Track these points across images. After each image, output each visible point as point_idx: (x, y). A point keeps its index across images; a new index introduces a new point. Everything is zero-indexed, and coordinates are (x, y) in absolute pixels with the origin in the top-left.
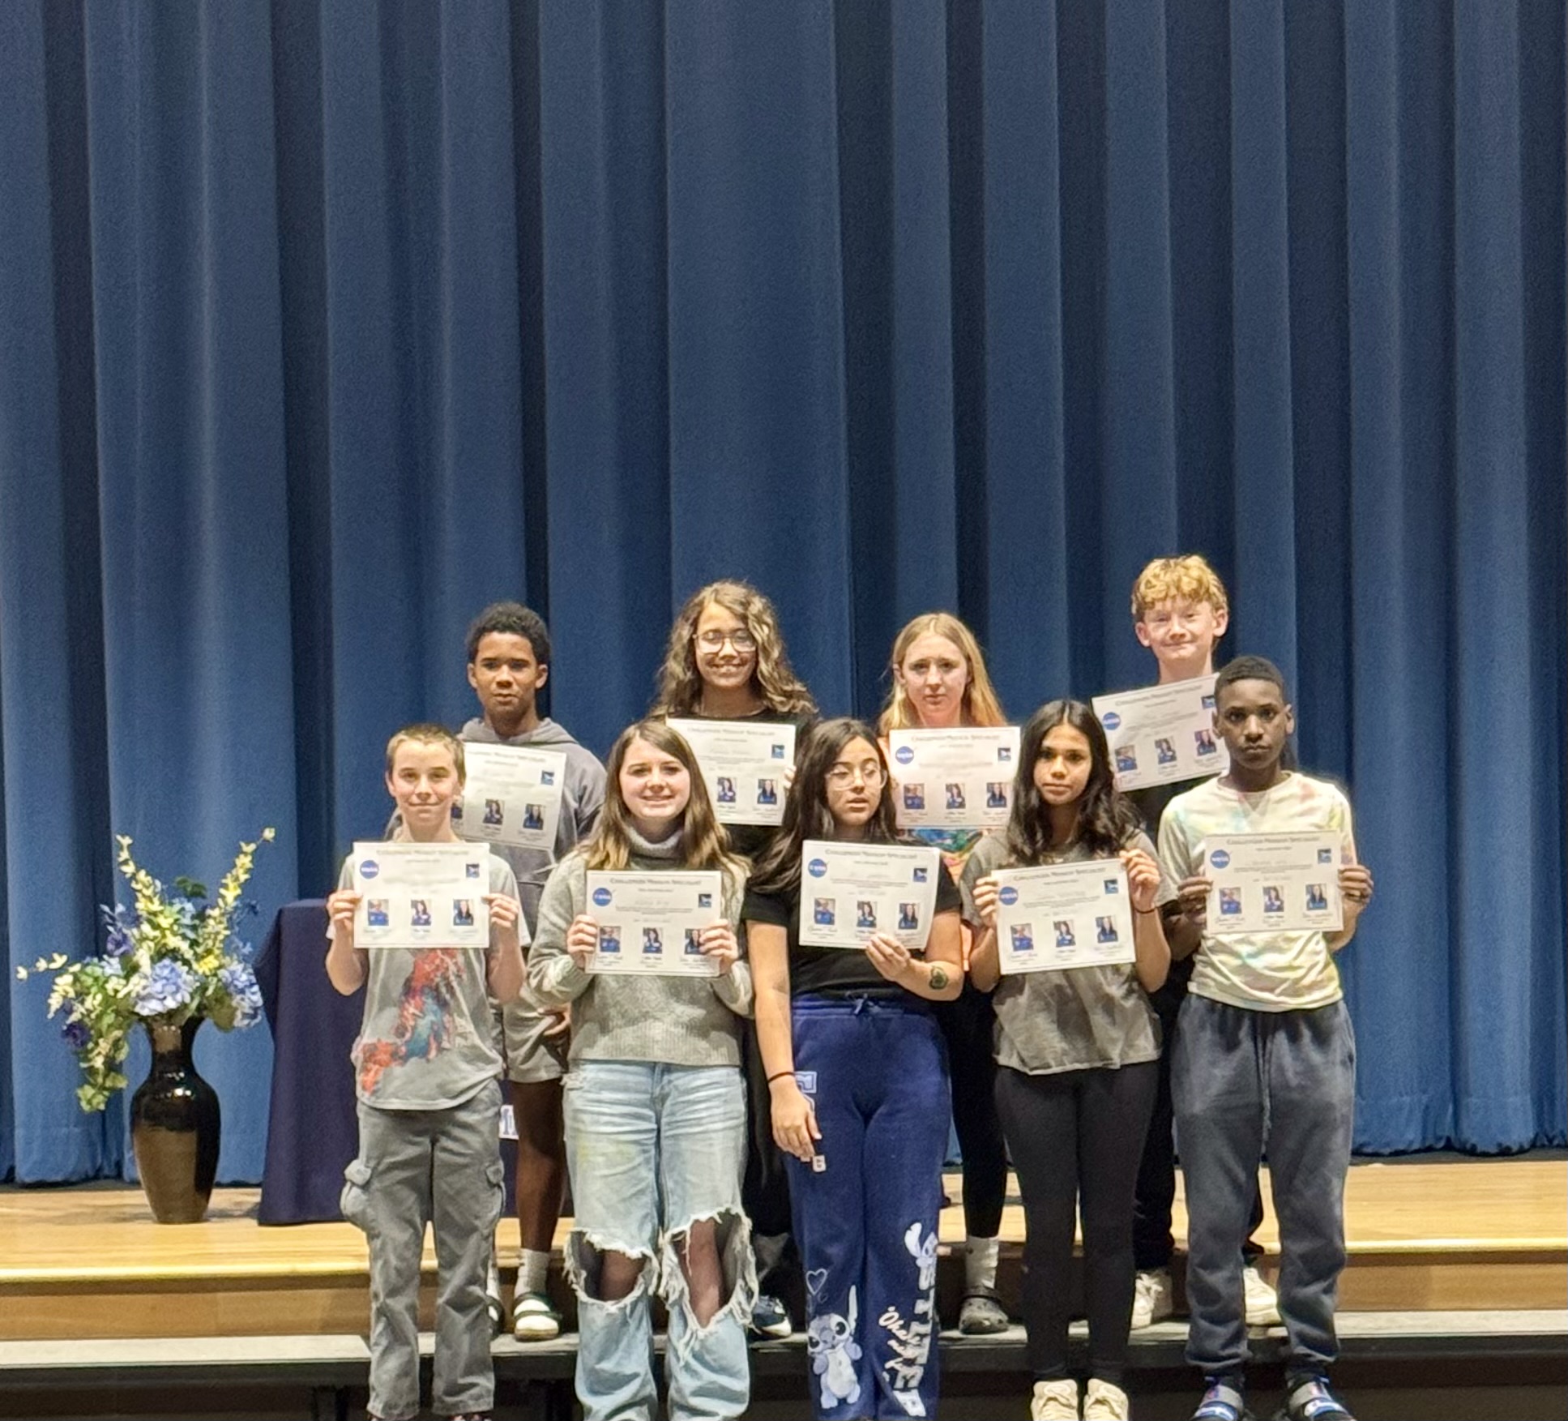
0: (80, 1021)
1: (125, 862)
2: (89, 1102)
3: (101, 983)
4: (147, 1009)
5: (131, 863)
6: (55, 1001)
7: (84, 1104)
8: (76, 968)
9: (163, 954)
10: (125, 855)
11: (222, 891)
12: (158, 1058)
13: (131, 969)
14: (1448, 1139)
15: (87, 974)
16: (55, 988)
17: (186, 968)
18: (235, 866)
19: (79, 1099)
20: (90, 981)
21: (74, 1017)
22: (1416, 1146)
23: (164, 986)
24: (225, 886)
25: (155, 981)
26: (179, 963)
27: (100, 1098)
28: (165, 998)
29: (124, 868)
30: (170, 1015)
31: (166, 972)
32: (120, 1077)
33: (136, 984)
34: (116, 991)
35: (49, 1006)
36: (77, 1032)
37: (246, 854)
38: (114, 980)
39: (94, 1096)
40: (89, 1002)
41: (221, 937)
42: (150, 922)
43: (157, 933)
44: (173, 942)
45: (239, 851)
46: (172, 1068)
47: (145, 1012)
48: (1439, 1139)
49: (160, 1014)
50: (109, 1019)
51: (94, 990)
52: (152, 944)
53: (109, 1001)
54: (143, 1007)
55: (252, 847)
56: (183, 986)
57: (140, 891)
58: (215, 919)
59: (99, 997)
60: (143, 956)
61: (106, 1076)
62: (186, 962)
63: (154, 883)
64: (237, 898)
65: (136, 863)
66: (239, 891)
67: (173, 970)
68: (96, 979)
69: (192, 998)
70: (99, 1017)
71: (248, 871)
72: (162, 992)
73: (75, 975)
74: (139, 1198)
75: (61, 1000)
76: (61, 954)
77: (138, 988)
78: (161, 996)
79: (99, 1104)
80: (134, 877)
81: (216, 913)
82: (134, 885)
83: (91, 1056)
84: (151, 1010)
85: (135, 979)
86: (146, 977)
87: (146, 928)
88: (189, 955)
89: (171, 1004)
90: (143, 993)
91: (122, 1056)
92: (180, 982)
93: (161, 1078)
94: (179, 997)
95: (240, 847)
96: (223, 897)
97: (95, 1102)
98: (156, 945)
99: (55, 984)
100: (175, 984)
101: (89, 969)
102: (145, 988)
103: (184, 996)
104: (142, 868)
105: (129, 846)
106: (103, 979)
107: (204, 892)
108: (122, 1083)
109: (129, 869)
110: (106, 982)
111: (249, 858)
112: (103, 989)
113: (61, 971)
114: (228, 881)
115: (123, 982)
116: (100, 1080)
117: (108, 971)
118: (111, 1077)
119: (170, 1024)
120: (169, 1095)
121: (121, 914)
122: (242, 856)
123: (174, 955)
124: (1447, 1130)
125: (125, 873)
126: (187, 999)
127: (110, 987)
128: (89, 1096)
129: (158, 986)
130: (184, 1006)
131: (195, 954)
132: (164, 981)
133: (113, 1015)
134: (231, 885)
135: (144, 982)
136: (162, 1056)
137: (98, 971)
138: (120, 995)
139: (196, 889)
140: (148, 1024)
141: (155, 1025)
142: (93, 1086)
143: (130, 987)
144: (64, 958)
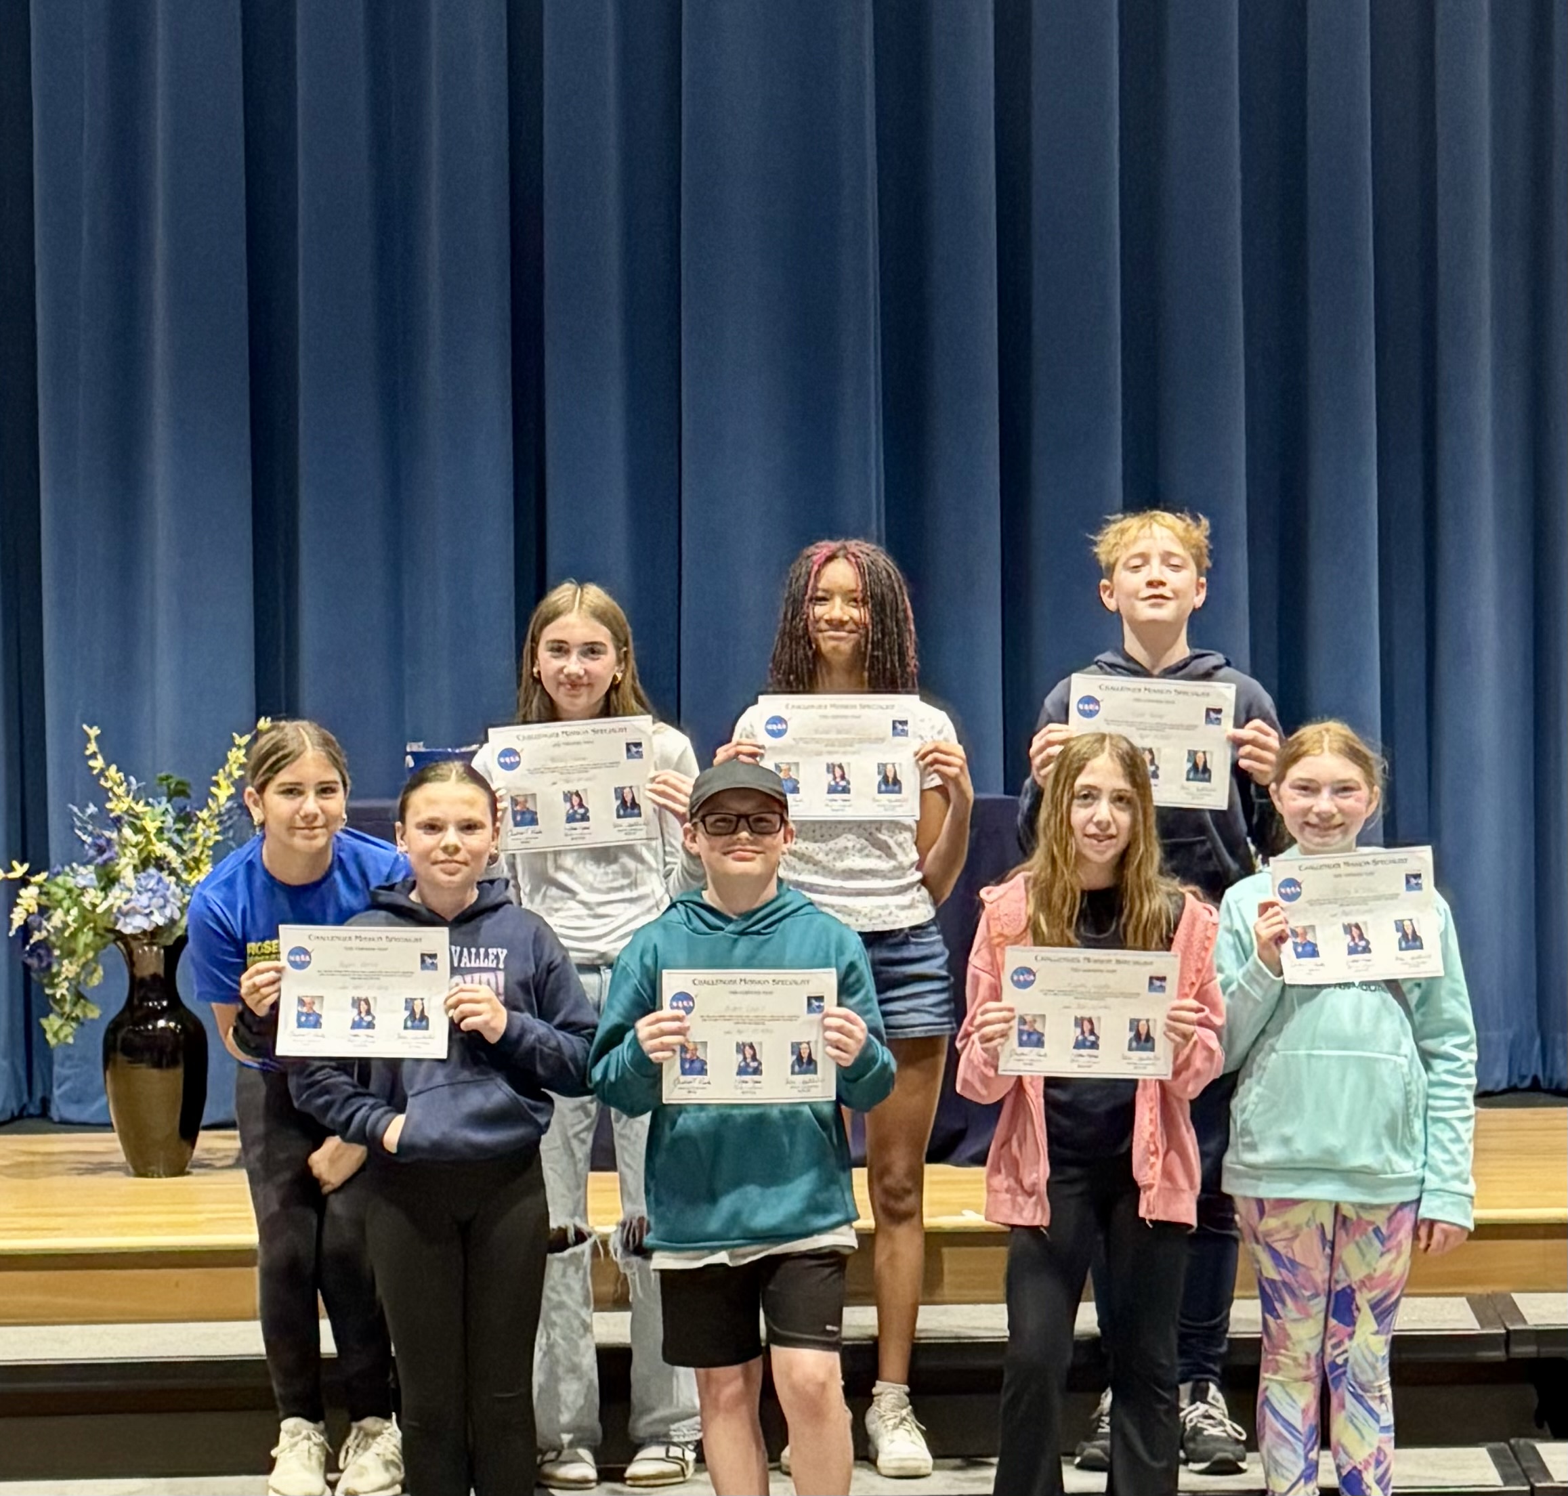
0: (46, 939)
1: (93, 756)
2: (56, 1034)
3: (74, 896)
4: (129, 927)
5: (99, 757)
6: (18, 918)
7: (49, 1036)
8: (40, 878)
9: (147, 862)
10: (92, 747)
11: (214, 789)
12: (136, 984)
13: (108, 880)
14: (1535, 1079)
15: (57, 885)
16: (19, 901)
17: (173, 879)
18: (226, 760)
19: (44, 1031)
20: (61, 893)
21: (37, 936)
22: (1503, 1086)
23: (150, 899)
24: (217, 784)
25: (139, 893)
26: (166, 872)
27: (67, 1030)
28: (151, 913)
29: (92, 763)
30: (153, 935)
31: (152, 884)
32: (90, 1006)
33: (117, 897)
34: (95, 906)
35: (10, 921)
36: (42, 952)
37: (239, 747)
38: (92, 891)
39: (61, 1027)
40: (57, 917)
41: (210, 843)
42: (132, 825)
43: (140, 838)
44: (160, 848)
45: (232, 744)
46: (152, 995)
47: (128, 930)
48: (1523, 1078)
49: (144, 932)
50: (87, 937)
51: (66, 904)
52: (135, 851)
53: (86, 916)
54: (126, 924)
55: (247, 738)
56: (172, 900)
57: (111, 789)
58: (204, 822)
59: (74, 912)
60: (125, 865)
61: (75, 1004)
62: (173, 872)
63: (127, 780)
64: (230, 798)
65: (105, 759)
66: (233, 790)
67: (160, 880)
68: (69, 891)
69: (182, 914)
70: (74, 935)
71: (242, 766)
72: (149, 906)
73: (40, 886)
74: (109, 1144)
75: (24, 915)
76: (22, 863)
77: (120, 902)
78: (147, 911)
79: (66, 1037)
80: (102, 773)
81: (204, 814)
82: (102, 782)
83: (56, 981)
84: (135, 928)
85: (116, 891)
86: (129, 890)
87: (127, 832)
88: (176, 862)
89: (158, 919)
90: (125, 908)
91: (96, 980)
92: (169, 893)
93: (140, 1006)
94: (168, 912)
95: (233, 738)
96: (214, 797)
97: (62, 1035)
98: (140, 852)
99: (19, 896)
100: (164, 897)
101: (60, 879)
102: (127, 902)
103: (172, 911)
104: (113, 762)
105: (97, 738)
106: (77, 892)
107: (189, 791)
108: (94, 1013)
109: (98, 763)
110: (82, 894)
111: (243, 751)
112: (77, 903)
113: (24, 882)
114: (221, 778)
115: (102, 895)
116: (67, 1008)
117: (82, 882)
118: (79, 1005)
119: (151, 944)
120: (150, 1027)
121: (91, 816)
122: (234, 749)
123: (161, 864)
124: (1534, 1067)
125: (92, 768)
126: (177, 915)
127: (86, 900)
128: (56, 1027)
129: (144, 899)
130: (173, 922)
131: (184, 862)
132: (150, 894)
133: (91, 933)
134: (223, 783)
135: (126, 895)
136: (142, 980)
137: (71, 882)
138: (99, 910)
139: (180, 787)
140: (126, 945)
141: (134, 944)
142: (62, 1015)
143: (110, 900)
144: (26, 866)
